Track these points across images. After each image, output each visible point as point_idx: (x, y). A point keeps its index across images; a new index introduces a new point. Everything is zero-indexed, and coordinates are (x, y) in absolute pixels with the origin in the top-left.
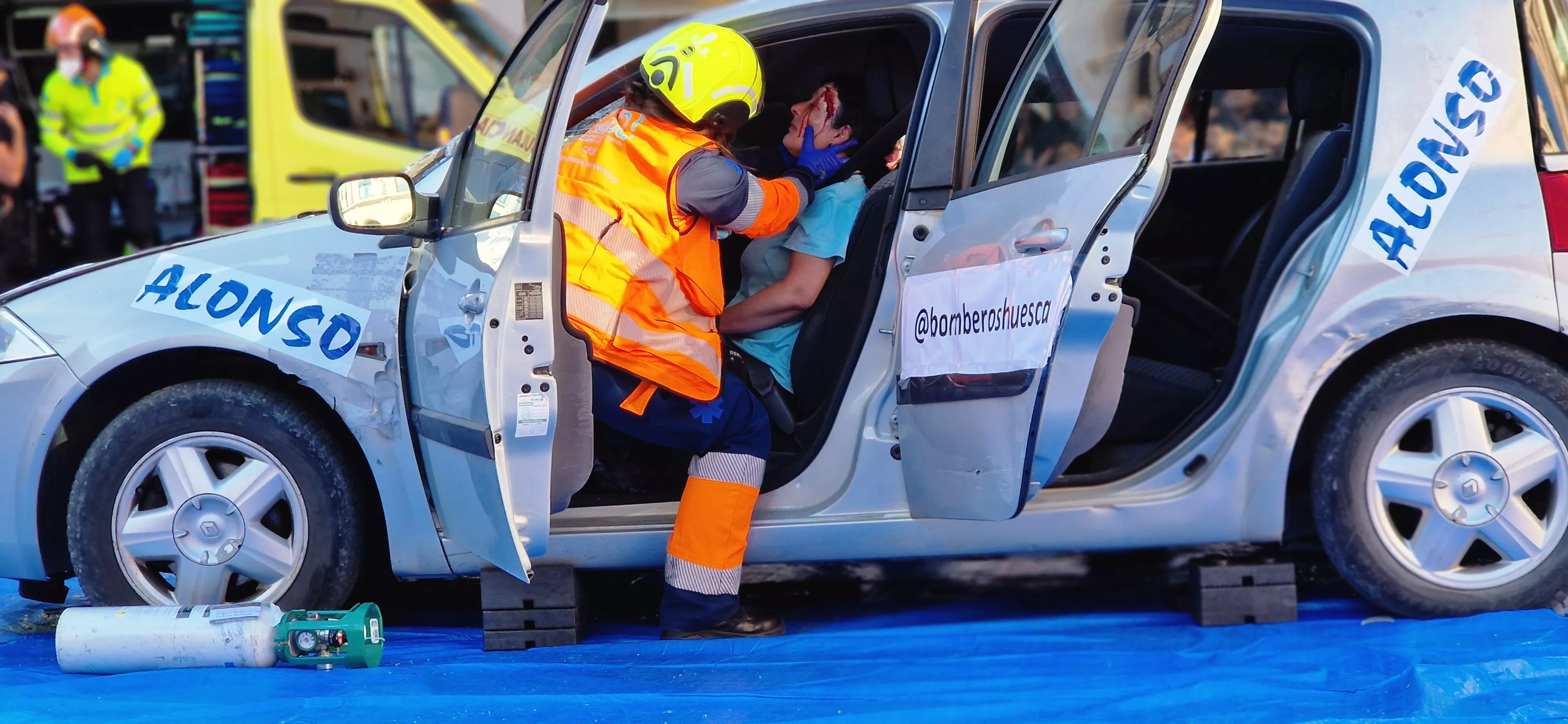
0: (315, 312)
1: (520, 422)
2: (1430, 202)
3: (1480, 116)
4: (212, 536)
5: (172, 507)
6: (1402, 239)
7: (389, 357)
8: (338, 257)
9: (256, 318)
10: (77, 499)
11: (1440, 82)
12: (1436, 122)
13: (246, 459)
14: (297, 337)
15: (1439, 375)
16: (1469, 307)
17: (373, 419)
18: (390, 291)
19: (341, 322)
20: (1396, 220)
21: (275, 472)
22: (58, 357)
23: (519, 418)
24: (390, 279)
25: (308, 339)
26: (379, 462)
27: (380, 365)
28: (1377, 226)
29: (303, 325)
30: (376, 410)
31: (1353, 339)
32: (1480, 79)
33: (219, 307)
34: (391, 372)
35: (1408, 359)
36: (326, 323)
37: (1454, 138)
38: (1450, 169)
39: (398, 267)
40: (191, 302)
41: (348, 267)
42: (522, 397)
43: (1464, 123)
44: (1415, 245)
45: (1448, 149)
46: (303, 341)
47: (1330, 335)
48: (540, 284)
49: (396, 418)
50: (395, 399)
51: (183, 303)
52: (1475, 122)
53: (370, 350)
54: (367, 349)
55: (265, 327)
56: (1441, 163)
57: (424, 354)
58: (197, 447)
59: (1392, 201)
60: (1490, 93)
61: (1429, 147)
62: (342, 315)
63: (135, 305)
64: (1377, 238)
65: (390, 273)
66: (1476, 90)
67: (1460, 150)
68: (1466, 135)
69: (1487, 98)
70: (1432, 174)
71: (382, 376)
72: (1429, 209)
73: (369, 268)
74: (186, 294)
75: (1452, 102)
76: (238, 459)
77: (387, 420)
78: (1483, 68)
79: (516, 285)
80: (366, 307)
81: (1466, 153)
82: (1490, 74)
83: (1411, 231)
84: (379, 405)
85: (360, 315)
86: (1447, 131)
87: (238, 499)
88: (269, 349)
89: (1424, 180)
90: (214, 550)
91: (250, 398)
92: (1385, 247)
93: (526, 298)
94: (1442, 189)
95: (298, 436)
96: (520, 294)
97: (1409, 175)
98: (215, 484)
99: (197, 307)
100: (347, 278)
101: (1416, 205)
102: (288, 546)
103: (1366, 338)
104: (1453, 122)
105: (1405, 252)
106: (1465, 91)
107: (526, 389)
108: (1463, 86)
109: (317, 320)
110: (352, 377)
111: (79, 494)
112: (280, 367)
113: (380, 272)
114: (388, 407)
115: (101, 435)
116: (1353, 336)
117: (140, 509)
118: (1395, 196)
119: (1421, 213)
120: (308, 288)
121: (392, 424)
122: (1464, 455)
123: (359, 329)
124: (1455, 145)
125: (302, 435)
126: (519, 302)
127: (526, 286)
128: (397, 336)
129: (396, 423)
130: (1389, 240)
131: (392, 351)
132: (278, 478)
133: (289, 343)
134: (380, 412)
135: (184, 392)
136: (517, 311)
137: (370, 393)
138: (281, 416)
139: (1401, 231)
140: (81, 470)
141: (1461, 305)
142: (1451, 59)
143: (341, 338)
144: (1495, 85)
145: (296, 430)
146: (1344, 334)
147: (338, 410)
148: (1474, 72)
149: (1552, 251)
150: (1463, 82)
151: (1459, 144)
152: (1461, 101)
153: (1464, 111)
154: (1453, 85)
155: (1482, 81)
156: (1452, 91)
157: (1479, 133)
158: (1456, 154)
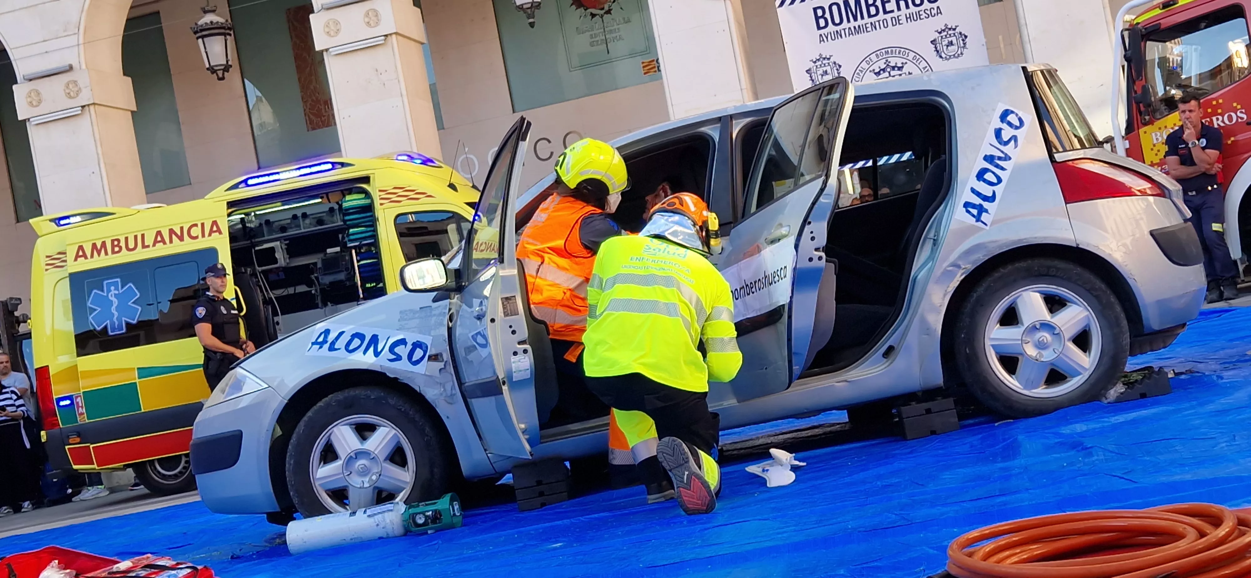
0: (403, 342)
1: (515, 372)
2: (994, 188)
3: (1015, 138)
4: (365, 472)
5: (341, 459)
6: (981, 210)
7: (445, 360)
8: (411, 311)
9: (372, 349)
10: (290, 463)
11: (989, 123)
12: (991, 145)
13: (377, 427)
14: (394, 357)
15: (1015, 281)
16: (1025, 241)
17: (441, 394)
18: (441, 324)
19: (417, 345)
20: (977, 201)
21: (394, 432)
22: (270, 388)
23: (514, 370)
24: (441, 318)
25: (401, 357)
26: (448, 417)
27: (442, 365)
28: (967, 205)
29: (397, 350)
30: (442, 390)
31: (964, 269)
32: (1011, 118)
33: (351, 348)
34: (448, 367)
35: (996, 275)
36: (409, 347)
37: (1002, 152)
38: (1003, 169)
39: (444, 311)
40: (336, 347)
41: (417, 315)
42: (513, 358)
43: (1006, 143)
44: (989, 211)
45: (1000, 158)
46: (399, 358)
47: (951, 268)
48: (514, 296)
49: (454, 392)
50: (452, 383)
51: (332, 348)
52: (1013, 142)
53: (435, 358)
54: (433, 357)
55: (377, 354)
56: (997, 166)
57: (464, 355)
58: (350, 424)
59: (973, 190)
60: (1018, 124)
61: (989, 159)
62: (417, 341)
63: (307, 354)
64: (968, 212)
65: (440, 314)
66: (1010, 124)
67: (1007, 158)
68: (1009, 149)
69: (1017, 128)
70: (994, 173)
71: (443, 371)
72: (994, 193)
73: (429, 314)
74: (333, 343)
75: (998, 133)
76: (372, 428)
77: (449, 395)
78: (1012, 112)
79: (502, 299)
80: (430, 335)
81: (1010, 159)
82: (1017, 115)
83: (986, 205)
84: (444, 387)
85: (427, 340)
86: (998, 149)
87: (375, 450)
88: (381, 366)
89: (989, 176)
90: (367, 479)
91: (374, 393)
92: (973, 216)
93: (508, 305)
94: (1000, 180)
95: (403, 410)
96: (505, 303)
97: (980, 176)
98: (362, 443)
99: (339, 349)
100: (417, 321)
101: (987, 190)
102: (406, 471)
103: (970, 267)
104: (1000, 143)
105: (984, 217)
106: (1004, 126)
107: (515, 353)
108: (1003, 123)
109: (404, 346)
110: (427, 373)
111: (291, 460)
112: (388, 374)
113: (434, 315)
114: (448, 387)
115: (298, 426)
116: (964, 267)
117: (325, 463)
118: (975, 188)
119: (990, 195)
120: (397, 330)
121: (452, 395)
122: (1037, 323)
123: (427, 347)
124: (1002, 155)
125: (405, 410)
126: (504, 307)
127: (507, 299)
128: (448, 348)
129: (454, 395)
130: (975, 212)
131: (446, 356)
132: (395, 434)
133: (391, 360)
134: (445, 390)
135: (339, 396)
136: (504, 313)
137: (438, 381)
138: (392, 401)
139: (981, 205)
140: (290, 447)
141: (1020, 240)
142: (994, 110)
143: (419, 353)
144: (1020, 120)
145: (401, 407)
146: (959, 267)
147: (422, 393)
148: (1008, 115)
149: (1066, 204)
150: (1002, 121)
151: (1006, 155)
152: (1003, 131)
153: (1005, 137)
154: (997, 123)
155: (1013, 119)
156: (997, 127)
157: (1016, 147)
158: (1005, 160)
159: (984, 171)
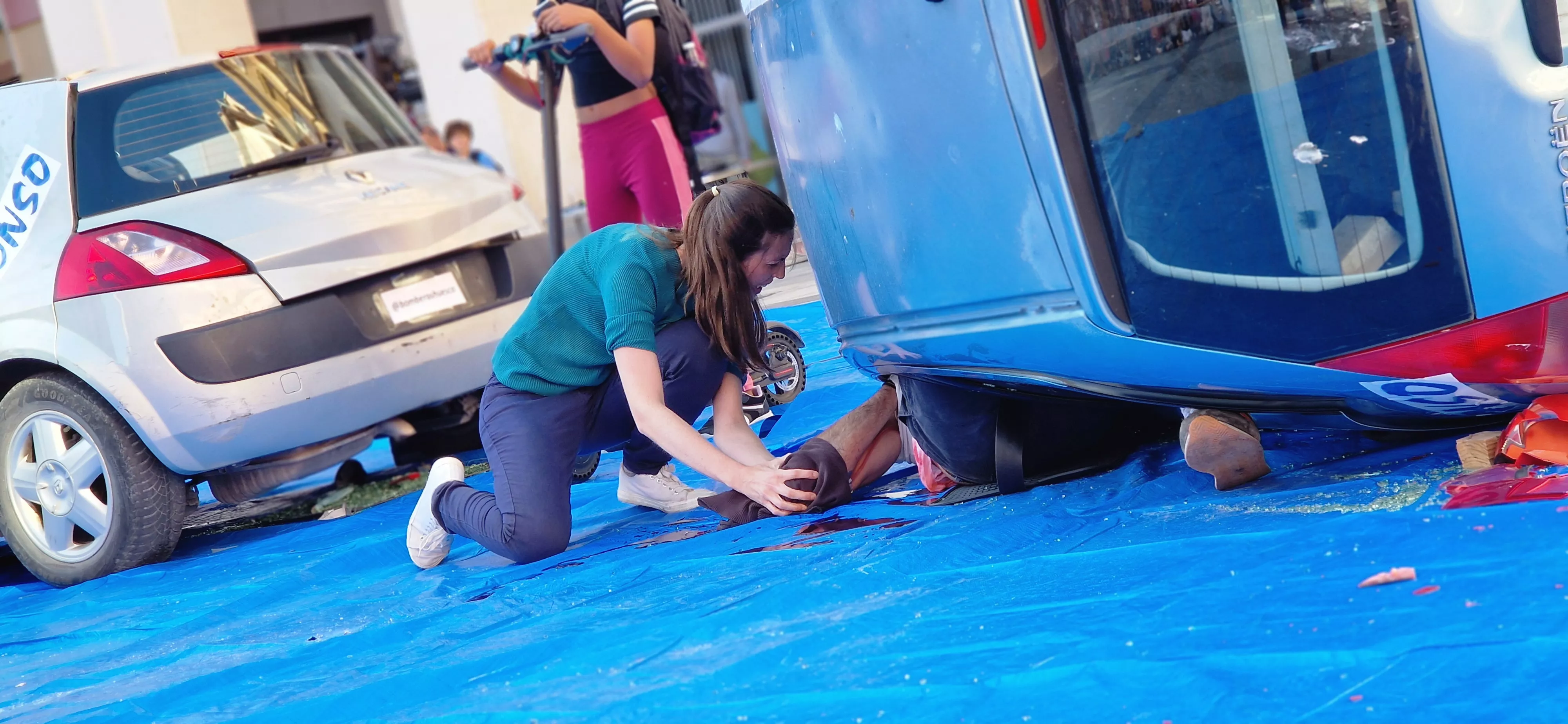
3: (34, 198)
11: (9, 176)
12: (7, 208)
37: (17, 218)
38: (14, 244)
43: (22, 206)
45: (13, 229)
52: (31, 204)
56: (9, 240)
60: (41, 177)
66: (32, 176)
67: (22, 228)
68: (26, 215)
69: (38, 182)
82: (42, 161)
86: (13, 214)
104: (16, 206)
106: (26, 180)
108: (24, 175)
122: (53, 462)
124: (16, 223)
142: (18, 156)
149: (54, 302)
150: (24, 173)
151: (20, 222)
152: (22, 187)
153: (24, 196)
154: (18, 176)
155: (37, 169)
156: (17, 182)
157: (34, 211)
158: (19, 231)
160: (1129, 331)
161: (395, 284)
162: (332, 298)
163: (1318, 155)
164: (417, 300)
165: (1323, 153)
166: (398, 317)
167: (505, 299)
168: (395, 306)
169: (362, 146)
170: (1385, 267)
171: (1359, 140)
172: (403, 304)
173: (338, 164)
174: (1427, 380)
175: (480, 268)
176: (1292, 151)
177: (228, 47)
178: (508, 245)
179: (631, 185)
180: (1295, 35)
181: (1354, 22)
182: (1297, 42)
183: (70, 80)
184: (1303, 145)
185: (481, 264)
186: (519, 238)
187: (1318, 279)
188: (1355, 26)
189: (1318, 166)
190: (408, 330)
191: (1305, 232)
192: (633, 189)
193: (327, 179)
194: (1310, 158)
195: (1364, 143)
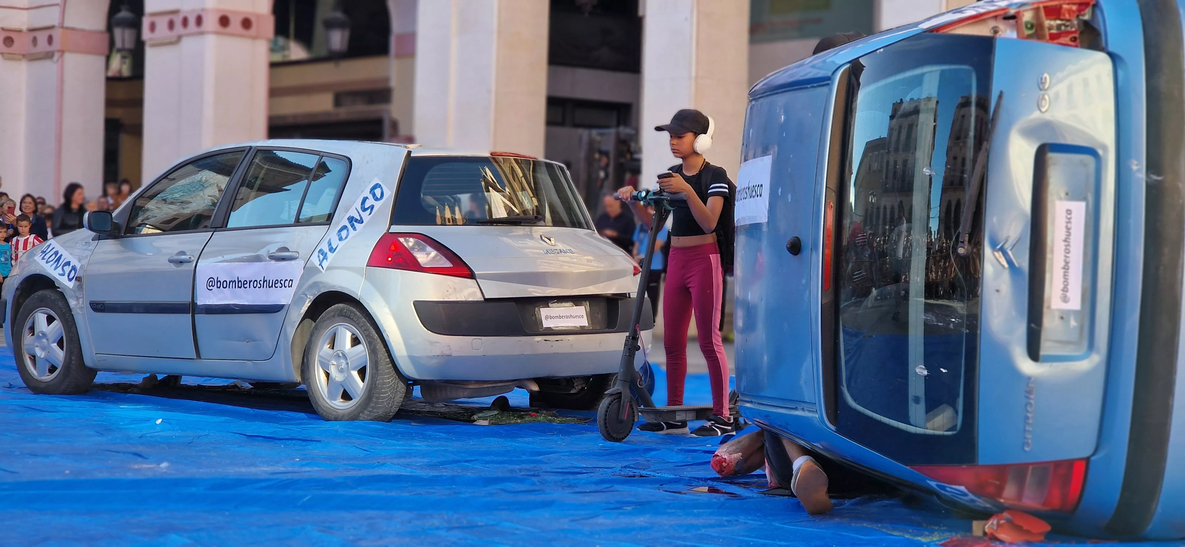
0: (70, 263)
2: (342, 242)
3: (372, 207)
4: (45, 347)
5: (37, 335)
6: (325, 257)
7: (82, 282)
9: (55, 264)
11: (363, 192)
12: (356, 209)
13: (55, 320)
14: (62, 273)
15: (334, 316)
17: (77, 306)
20: (326, 249)
21: (60, 325)
24: (89, 252)
26: (78, 322)
28: (321, 251)
29: (65, 268)
30: (78, 302)
31: (310, 298)
32: (377, 191)
34: (82, 288)
37: (360, 215)
38: (355, 229)
40: (45, 257)
43: (364, 210)
44: (328, 260)
45: (356, 221)
46: (64, 274)
47: (303, 296)
49: (83, 306)
50: (83, 298)
51: (43, 258)
52: (369, 210)
54: (78, 279)
55: (56, 268)
56: (353, 226)
58: (44, 313)
59: (329, 241)
60: (379, 196)
61: (351, 219)
62: (75, 265)
64: (318, 256)
66: (374, 195)
67: (361, 221)
68: (365, 215)
69: (377, 199)
70: (347, 231)
72: (338, 245)
74: (46, 254)
75: (365, 199)
77: (80, 306)
78: (380, 186)
81: (363, 222)
82: (382, 188)
83: (329, 254)
85: (79, 265)
86: (359, 213)
87: (52, 334)
88: (55, 276)
89: (344, 233)
90: (43, 353)
92: (319, 260)
94: (347, 237)
97: (339, 231)
98: (47, 328)
99: (45, 259)
101: (336, 243)
102: (62, 354)
104: (361, 208)
105: (325, 264)
106: (370, 196)
108: (370, 194)
109: (69, 267)
110: (73, 289)
112: (55, 283)
118: (331, 239)
119: (336, 247)
120: (70, 255)
123: (78, 271)
124: (359, 219)
125: (64, 312)
130: (321, 257)
132: (61, 327)
133: (61, 275)
135: (41, 291)
139: (326, 254)
141: (336, 287)
142: (370, 182)
143: (72, 274)
144: (383, 193)
146: (306, 296)
148: (376, 188)
149: (367, 266)
150: (370, 192)
151: (361, 218)
152: (367, 200)
153: (367, 205)
154: (367, 193)
155: (378, 192)
156: (366, 196)
157: (370, 214)
158: (359, 223)
159: (345, 227)
160: (834, 429)
161: (550, 305)
162: (513, 304)
163: (925, 373)
164: (560, 317)
165: (928, 372)
166: (546, 324)
167: (611, 330)
168: (547, 318)
169: (557, 222)
170: (947, 431)
171: (944, 371)
172: (551, 318)
173: (538, 230)
174: (954, 486)
175: (602, 308)
176: (916, 367)
177: (499, 149)
178: (621, 299)
179: (690, 287)
180: (928, 317)
181: (953, 318)
182: (928, 320)
183: (409, 148)
184: (920, 366)
185: (603, 305)
186: (630, 297)
187: (914, 427)
188: (953, 320)
189: (925, 377)
190: (550, 332)
191: (914, 405)
192: (690, 290)
193: (531, 237)
194: (922, 373)
195: (945, 372)
